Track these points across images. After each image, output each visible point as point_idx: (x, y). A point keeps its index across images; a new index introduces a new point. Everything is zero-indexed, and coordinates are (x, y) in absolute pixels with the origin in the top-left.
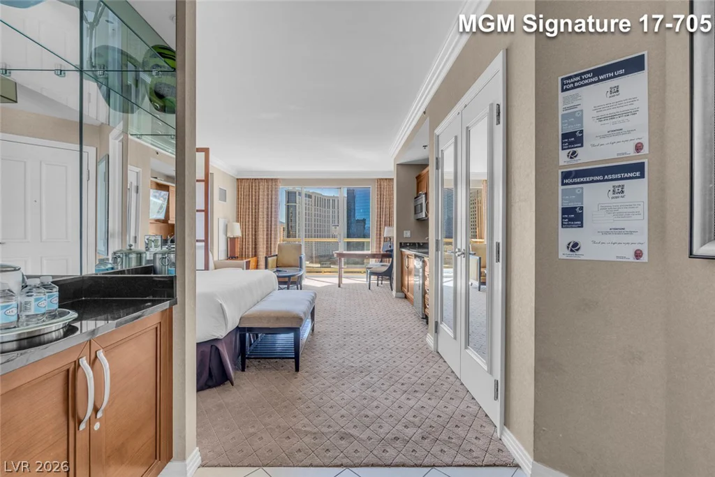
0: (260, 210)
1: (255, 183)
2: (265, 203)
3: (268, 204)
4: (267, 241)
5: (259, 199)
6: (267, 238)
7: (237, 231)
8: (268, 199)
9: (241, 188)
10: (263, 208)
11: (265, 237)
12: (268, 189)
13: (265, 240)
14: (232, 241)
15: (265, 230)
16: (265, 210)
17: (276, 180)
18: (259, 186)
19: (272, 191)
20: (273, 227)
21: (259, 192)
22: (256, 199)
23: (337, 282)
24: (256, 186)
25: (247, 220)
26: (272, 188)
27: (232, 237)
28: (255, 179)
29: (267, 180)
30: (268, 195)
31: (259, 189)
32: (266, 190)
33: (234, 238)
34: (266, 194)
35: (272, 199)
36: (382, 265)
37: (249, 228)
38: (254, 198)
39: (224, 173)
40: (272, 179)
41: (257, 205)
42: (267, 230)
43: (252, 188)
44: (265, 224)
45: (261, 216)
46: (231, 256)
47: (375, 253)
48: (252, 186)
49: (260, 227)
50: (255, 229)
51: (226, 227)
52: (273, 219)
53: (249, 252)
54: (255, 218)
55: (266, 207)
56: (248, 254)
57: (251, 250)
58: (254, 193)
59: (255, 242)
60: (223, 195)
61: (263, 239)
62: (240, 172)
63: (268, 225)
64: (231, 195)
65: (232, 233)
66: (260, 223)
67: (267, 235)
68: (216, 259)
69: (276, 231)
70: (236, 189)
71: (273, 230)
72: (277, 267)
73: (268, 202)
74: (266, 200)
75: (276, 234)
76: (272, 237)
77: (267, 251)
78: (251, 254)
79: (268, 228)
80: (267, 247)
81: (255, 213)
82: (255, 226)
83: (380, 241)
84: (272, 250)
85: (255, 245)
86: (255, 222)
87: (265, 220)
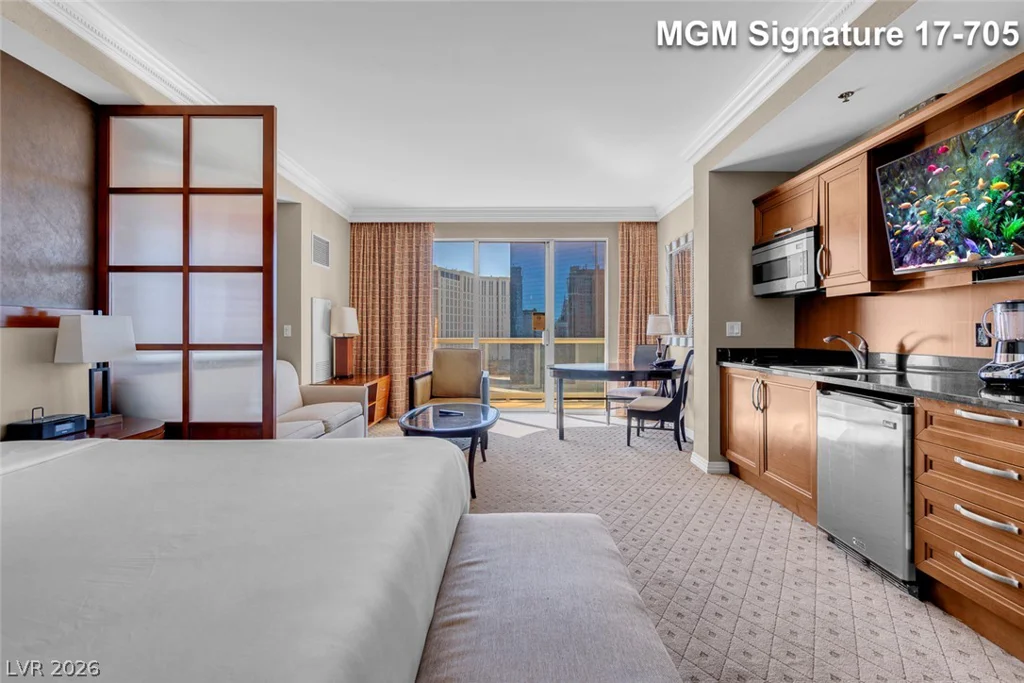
0: (396, 283)
1: (386, 231)
2: (406, 270)
3: (411, 273)
4: (410, 343)
5: (393, 262)
6: (410, 337)
7: (350, 325)
8: (411, 262)
9: (359, 242)
10: (401, 280)
11: (406, 336)
12: (410, 242)
13: (406, 341)
14: (340, 345)
15: (406, 321)
16: (405, 284)
17: (425, 225)
18: (393, 237)
19: (418, 247)
20: (421, 315)
21: (392, 249)
22: (387, 263)
24: (387, 238)
25: (371, 303)
26: (418, 241)
27: (341, 335)
28: (386, 224)
29: (409, 226)
30: (410, 255)
31: (393, 244)
32: (406, 244)
33: (344, 339)
34: (406, 252)
35: (418, 262)
37: (373, 319)
38: (383, 260)
39: (326, 207)
40: (418, 224)
41: (390, 273)
42: (410, 324)
43: (380, 243)
44: (406, 310)
45: (396, 296)
46: (339, 376)
47: (618, 369)
48: (380, 238)
49: (396, 316)
50: (386, 320)
51: (329, 316)
52: (421, 301)
53: (373, 365)
54: (386, 300)
55: (406, 277)
56: (373, 370)
57: (378, 360)
58: (383, 251)
59: (386, 346)
60: (322, 252)
61: (402, 339)
62: (356, 209)
63: (410, 313)
64: (339, 252)
65: (341, 326)
66: (396, 309)
67: (409, 332)
68: (306, 380)
69: (426, 325)
70: (349, 244)
71: (421, 322)
72: (432, 397)
73: (410, 268)
74: (407, 265)
75: (426, 330)
76: (420, 335)
77: (408, 364)
78: (377, 369)
79: (410, 318)
80: (409, 357)
81: (387, 289)
82: (387, 314)
83: (627, 343)
84: (420, 361)
85: (386, 351)
86: (387, 307)
87: (406, 303)
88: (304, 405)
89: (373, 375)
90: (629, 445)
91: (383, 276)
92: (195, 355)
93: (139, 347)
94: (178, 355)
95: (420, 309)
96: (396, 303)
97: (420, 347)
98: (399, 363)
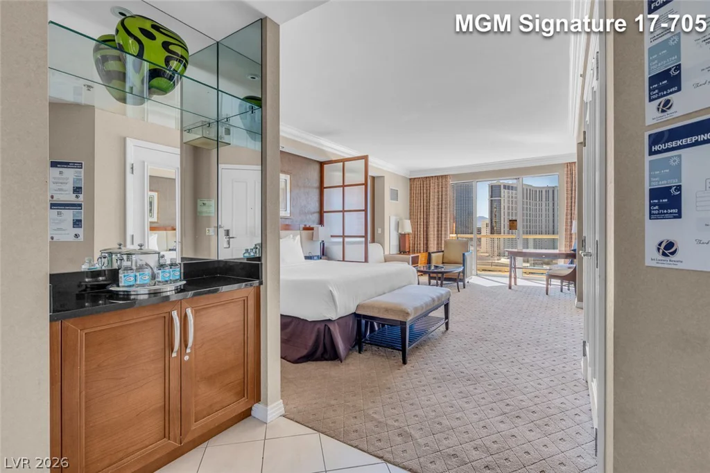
0: (431, 206)
1: (426, 181)
2: (436, 200)
3: (439, 201)
4: (438, 237)
5: (430, 196)
6: (438, 234)
7: (408, 228)
8: (439, 196)
9: (413, 187)
10: (434, 205)
11: (436, 233)
12: (438, 185)
13: (436, 236)
14: (402, 238)
15: (436, 225)
16: (436, 207)
17: (445, 176)
18: (430, 184)
19: (442, 188)
20: (443, 223)
21: (430, 190)
22: (427, 197)
23: (508, 283)
24: (427, 184)
25: (419, 217)
26: (442, 185)
27: (403, 233)
28: (426, 178)
29: (438, 177)
30: (438, 192)
31: (430, 187)
32: (436, 186)
33: (405, 234)
34: (436, 191)
35: (442, 195)
37: (420, 224)
38: (425, 195)
39: (396, 175)
40: (442, 176)
41: (428, 202)
42: (438, 227)
43: (423, 187)
44: (436, 220)
45: (431, 213)
46: (402, 251)
48: (423, 185)
49: (431, 223)
50: (427, 225)
51: (398, 224)
52: (443, 215)
53: (420, 247)
54: (427, 215)
55: (436, 203)
56: (420, 250)
57: (422, 245)
58: (425, 191)
59: (427, 238)
60: (395, 195)
61: (434, 234)
62: (411, 172)
63: (438, 221)
64: (403, 194)
65: (403, 228)
66: (431, 219)
67: (438, 231)
68: (387, 253)
69: (446, 227)
70: (409, 188)
71: (443, 225)
72: (443, 263)
73: (438, 198)
74: (436, 197)
75: (446, 231)
76: (443, 233)
77: (438, 248)
78: (422, 249)
79: (438, 224)
80: (438, 244)
81: (427, 209)
82: (427, 222)
83: (571, 238)
84: (443, 246)
85: (427, 240)
86: (427, 219)
87: (436, 216)
88: (385, 261)
89: (420, 252)
90: (547, 294)
91: (425, 204)
92: (346, 239)
93: (332, 236)
94: (341, 240)
95: (443, 220)
96: (431, 216)
97: (443, 239)
98: (433, 247)
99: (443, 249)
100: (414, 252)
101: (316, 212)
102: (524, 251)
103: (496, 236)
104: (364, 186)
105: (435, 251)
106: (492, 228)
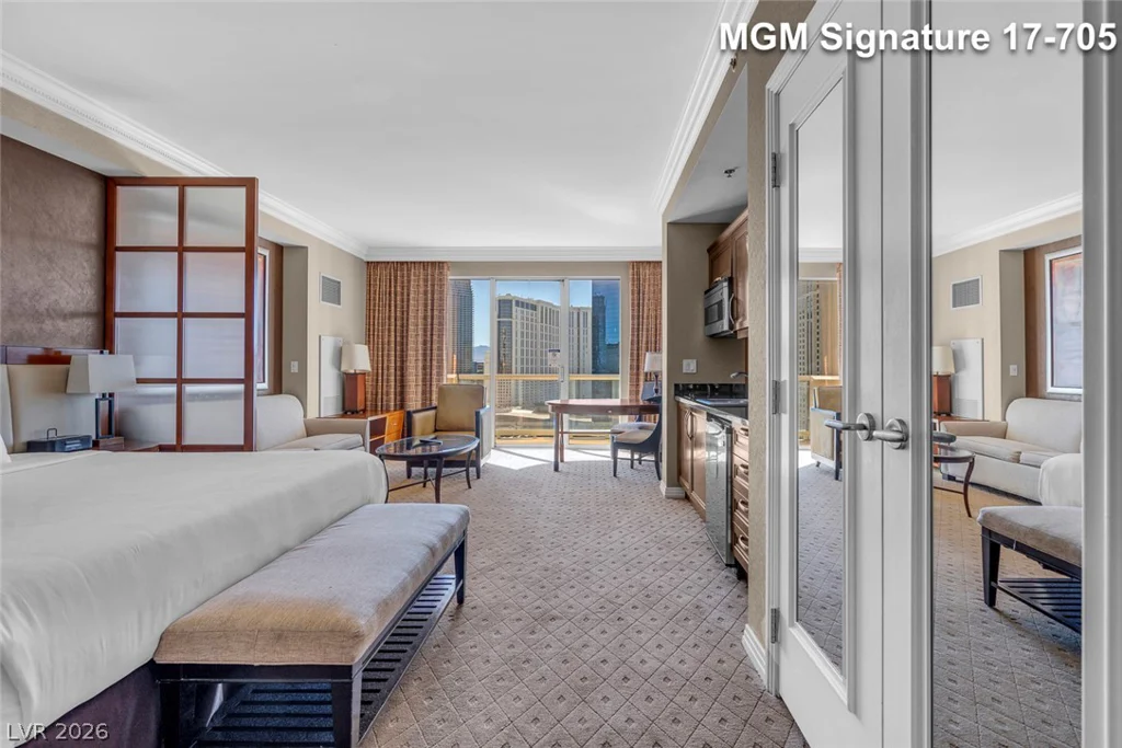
0: (411, 320)
1: (402, 270)
2: (421, 308)
3: (426, 310)
4: (424, 380)
5: (408, 300)
6: (425, 374)
7: (361, 360)
8: (426, 300)
9: (375, 281)
10: (416, 317)
11: (420, 372)
12: (425, 281)
13: (420, 377)
14: (349, 382)
15: (420, 358)
16: (420, 321)
17: (441, 264)
18: (409, 275)
19: (432, 285)
20: (435, 352)
21: (409, 287)
22: (402, 300)
24: (402, 275)
25: (386, 340)
26: (433, 280)
27: (352, 371)
28: (402, 263)
29: (424, 265)
30: (426, 293)
31: (409, 281)
32: (421, 282)
33: (355, 374)
34: (422, 290)
35: (433, 300)
36: (641, 428)
37: (389, 356)
38: (398, 298)
39: (337, 249)
40: (432, 264)
41: (405, 312)
42: (425, 360)
43: (396, 281)
44: (420, 346)
45: (412, 333)
46: (349, 408)
47: (628, 404)
48: (396, 277)
49: (411, 353)
50: (402, 356)
51: (339, 355)
52: (435, 338)
53: (388, 401)
54: (402, 337)
55: (421, 315)
56: (388, 406)
57: (392, 396)
58: (399, 289)
59: (402, 381)
60: (332, 292)
61: (416, 375)
62: (372, 249)
63: (425, 350)
64: (352, 292)
65: (351, 364)
66: (411, 345)
67: (424, 368)
68: (312, 414)
69: (440, 361)
70: (365, 283)
71: (435, 358)
72: (436, 431)
73: (426, 305)
74: (421, 302)
75: (440, 367)
76: (434, 372)
77: (424, 399)
78: (392, 404)
79: (425, 355)
80: (424, 393)
81: (402, 326)
82: (402, 351)
83: (638, 380)
84: (434, 396)
85: (403, 387)
86: (402, 344)
87: (420, 339)
88: (308, 436)
89: (388, 411)
90: (615, 476)
91: (399, 314)
92: (189, 389)
93: (139, 381)
94: (172, 389)
95: (435, 346)
96: (411, 339)
97: (434, 383)
98: (414, 401)
99: (435, 403)
100: (375, 412)
101: (87, 314)
102: (573, 402)
103: (504, 376)
104: (242, 256)
105: (419, 407)
106: (500, 364)
